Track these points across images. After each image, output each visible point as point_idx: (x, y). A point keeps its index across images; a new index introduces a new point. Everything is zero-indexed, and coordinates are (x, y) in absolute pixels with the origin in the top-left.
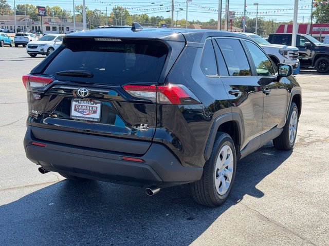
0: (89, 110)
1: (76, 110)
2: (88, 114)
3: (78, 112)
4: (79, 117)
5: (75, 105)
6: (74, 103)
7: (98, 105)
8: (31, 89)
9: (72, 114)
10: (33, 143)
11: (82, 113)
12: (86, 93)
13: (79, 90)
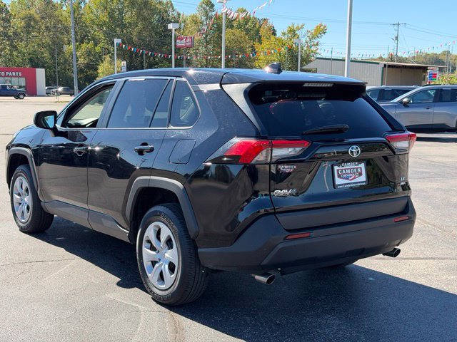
0: (354, 173)
1: (339, 176)
2: (354, 178)
3: (342, 178)
4: (345, 184)
5: (338, 170)
6: (336, 168)
7: (362, 165)
8: (274, 159)
9: (337, 183)
10: (289, 237)
11: (347, 179)
12: (358, 152)
13: (350, 149)
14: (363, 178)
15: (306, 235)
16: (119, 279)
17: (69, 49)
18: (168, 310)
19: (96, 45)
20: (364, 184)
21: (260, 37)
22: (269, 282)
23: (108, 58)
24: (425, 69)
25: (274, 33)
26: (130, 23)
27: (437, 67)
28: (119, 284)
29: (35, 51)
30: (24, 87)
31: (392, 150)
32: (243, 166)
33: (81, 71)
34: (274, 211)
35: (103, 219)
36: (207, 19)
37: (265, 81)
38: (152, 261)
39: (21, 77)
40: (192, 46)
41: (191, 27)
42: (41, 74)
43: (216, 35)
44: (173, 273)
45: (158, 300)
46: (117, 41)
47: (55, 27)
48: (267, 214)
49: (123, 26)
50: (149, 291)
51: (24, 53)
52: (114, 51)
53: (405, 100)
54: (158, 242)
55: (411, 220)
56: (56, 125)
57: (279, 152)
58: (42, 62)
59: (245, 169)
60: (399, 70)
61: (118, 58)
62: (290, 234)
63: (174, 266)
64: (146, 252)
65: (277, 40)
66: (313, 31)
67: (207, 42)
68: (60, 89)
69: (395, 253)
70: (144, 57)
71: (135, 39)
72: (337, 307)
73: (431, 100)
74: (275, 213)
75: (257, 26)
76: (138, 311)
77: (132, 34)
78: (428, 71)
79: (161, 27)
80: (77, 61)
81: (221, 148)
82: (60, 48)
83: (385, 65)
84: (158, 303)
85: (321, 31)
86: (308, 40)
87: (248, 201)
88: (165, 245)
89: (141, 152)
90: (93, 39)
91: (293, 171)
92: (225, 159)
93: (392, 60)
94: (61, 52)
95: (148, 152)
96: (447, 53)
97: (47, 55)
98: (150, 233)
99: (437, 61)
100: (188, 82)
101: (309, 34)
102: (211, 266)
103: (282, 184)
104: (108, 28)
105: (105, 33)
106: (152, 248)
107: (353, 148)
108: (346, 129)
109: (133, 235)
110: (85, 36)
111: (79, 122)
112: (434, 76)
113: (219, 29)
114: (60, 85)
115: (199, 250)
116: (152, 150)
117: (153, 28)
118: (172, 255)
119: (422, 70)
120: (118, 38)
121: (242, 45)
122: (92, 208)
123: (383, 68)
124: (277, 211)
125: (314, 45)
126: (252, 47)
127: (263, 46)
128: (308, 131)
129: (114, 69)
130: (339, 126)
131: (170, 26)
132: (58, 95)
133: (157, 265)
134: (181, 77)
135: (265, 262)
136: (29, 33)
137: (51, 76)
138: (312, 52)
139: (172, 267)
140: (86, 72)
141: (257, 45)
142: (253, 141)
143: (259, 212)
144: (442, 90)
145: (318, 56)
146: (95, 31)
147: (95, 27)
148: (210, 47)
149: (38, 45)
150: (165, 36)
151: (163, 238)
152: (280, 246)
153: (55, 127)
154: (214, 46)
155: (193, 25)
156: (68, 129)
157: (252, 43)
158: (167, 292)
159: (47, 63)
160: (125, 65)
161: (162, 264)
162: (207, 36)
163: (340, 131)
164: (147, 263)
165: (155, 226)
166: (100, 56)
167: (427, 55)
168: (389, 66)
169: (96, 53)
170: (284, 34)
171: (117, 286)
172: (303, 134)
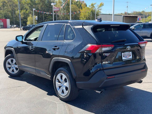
0: (128, 55)
1: (124, 57)
2: (128, 57)
4: (126, 59)
5: (123, 55)
6: (123, 54)
7: (131, 53)
8: (103, 51)
9: (123, 59)
10: (108, 78)
11: (126, 57)
12: (130, 48)
13: (127, 47)
14: (131, 57)
15: (114, 77)
16: (47, 93)
17: (18, 12)
18: (65, 103)
19: (26, 11)
20: (132, 59)
21: (82, 7)
22: (101, 93)
23: (31, 15)
24: (137, 17)
25: (86, 6)
26: (38, 3)
27: (141, 16)
28: (48, 94)
29: (6, 13)
30: (3, 25)
31: (141, 47)
32: (92, 54)
33: (22, 20)
34: (103, 69)
35: (41, 72)
36: (64, 1)
37: (98, 25)
38: (59, 86)
39: (2, 22)
40: (59, 10)
41: (59, 4)
42: (8, 21)
43: (67, 7)
44: (67, 90)
45: (62, 99)
46: (34, 9)
47: (12, 5)
48: (100, 70)
49: (35, 4)
50: (58, 96)
51: (2, 14)
52: (33, 13)
53: (133, 28)
54: (61, 80)
55: (146, 71)
56: (23, 40)
57: (104, 49)
58: (8, 17)
59: (93, 55)
60: (128, 17)
61: (34, 15)
62: (108, 77)
63: (68, 88)
64: (57, 83)
65: (87, 8)
66: (99, 5)
67: (64, 9)
68: (15, 26)
69: (141, 82)
70: (43, 14)
71: (40, 8)
72: (122, 101)
73: (142, 28)
74: (103, 70)
75: (81, 3)
76: (56, 103)
77: (38, 7)
78: (138, 18)
79: (48, 4)
80: (21, 16)
81: (84, 48)
82: (15, 12)
83: (124, 16)
84: (62, 100)
85: (102, 5)
86: (98, 8)
87: (93, 66)
88: (64, 81)
89: (54, 49)
90: (26, 9)
91: (109, 55)
92: (85, 52)
93: (126, 14)
94: (15, 13)
95: (57, 49)
96: (143, 12)
97: (10, 14)
98: (59, 77)
99: (140, 14)
100: (70, 25)
101: (98, 6)
102: (81, 88)
103: (104, 60)
104: (30, 5)
105: (29, 7)
106: (59, 82)
107: (128, 47)
108: (125, 40)
109: (52, 78)
110: (23, 8)
111: (30, 39)
112: (139, 19)
113: (68, 5)
114: (15, 25)
115: (77, 82)
116: (58, 48)
117: (46, 5)
118: (67, 84)
119: (136, 17)
120: (34, 8)
121: (76, 10)
122: (37, 68)
123: (123, 17)
124: (104, 69)
125: (100, 10)
126: (79, 10)
127: (83, 10)
128: (113, 42)
129: (33, 19)
130: (123, 39)
131: (52, 4)
132: (14, 28)
133: (61, 88)
134: (68, 23)
135: (100, 86)
136: (4, 7)
137: (12, 22)
138: (99, 12)
139: (67, 89)
140: (24, 20)
141: (81, 10)
142: (95, 45)
143: (98, 69)
144: (145, 24)
145: (101, 13)
146: (26, 6)
147: (26, 5)
148: (65, 11)
149: (7, 11)
150: (50, 7)
151: (63, 79)
152: (105, 81)
153: (22, 41)
154: (66, 11)
155: (59, 3)
156: (26, 41)
157: (79, 9)
158: (65, 97)
159: (10, 17)
160: (37, 17)
161: (63, 87)
162: (64, 7)
163: (124, 41)
164: (57, 87)
165: (60, 74)
166: (28, 15)
167: (137, 12)
168: (125, 16)
169: (27, 13)
170: (90, 6)
171: (47, 95)
172: (111, 43)
